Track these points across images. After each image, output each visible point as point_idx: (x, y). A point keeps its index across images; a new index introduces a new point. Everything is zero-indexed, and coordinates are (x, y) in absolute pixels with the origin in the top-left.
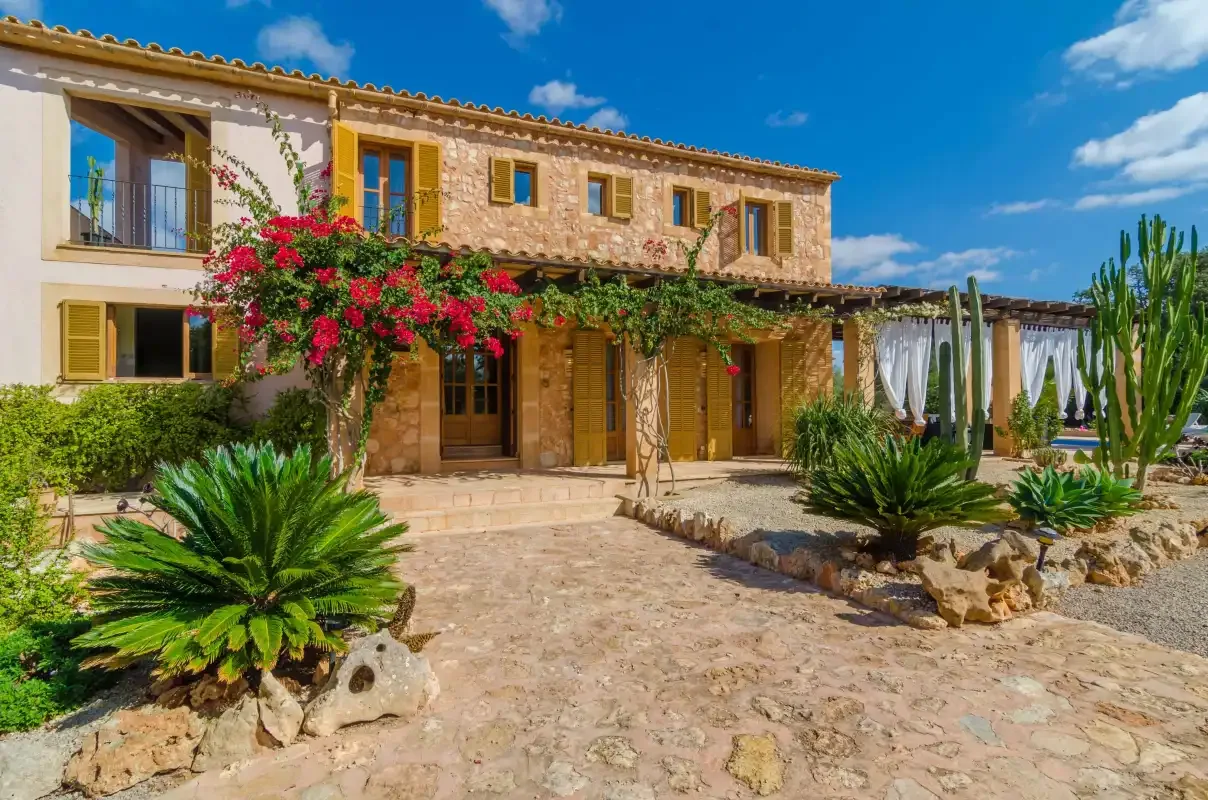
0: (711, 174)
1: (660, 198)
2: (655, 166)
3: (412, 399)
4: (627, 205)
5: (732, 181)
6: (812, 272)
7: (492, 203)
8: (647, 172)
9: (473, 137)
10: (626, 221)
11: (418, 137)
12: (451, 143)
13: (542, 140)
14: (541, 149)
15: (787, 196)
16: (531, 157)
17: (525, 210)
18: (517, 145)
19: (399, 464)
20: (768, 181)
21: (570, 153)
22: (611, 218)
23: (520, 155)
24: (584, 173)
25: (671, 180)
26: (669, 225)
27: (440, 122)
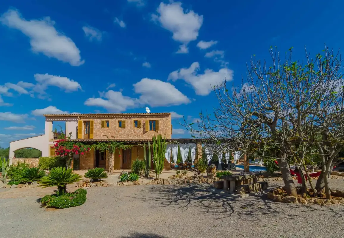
0: (142, 117)
1: (131, 123)
2: (130, 117)
3: (89, 159)
4: (124, 125)
5: (146, 118)
6: (165, 133)
7: (102, 128)
8: (129, 119)
9: (99, 118)
10: (125, 128)
11: (91, 120)
12: (96, 120)
13: (110, 117)
14: (110, 118)
15: (159, 119)
16: (108, 120)
17: (107, 128)
18: (106, 118)
19: (87, 168)
20: (155, 117)
21: (115, 118)
22: (122, 128)
23: (106, 120)
24: (117, 121)
25: (133, 119)
26: (133, 127)
27: (94, 117)
